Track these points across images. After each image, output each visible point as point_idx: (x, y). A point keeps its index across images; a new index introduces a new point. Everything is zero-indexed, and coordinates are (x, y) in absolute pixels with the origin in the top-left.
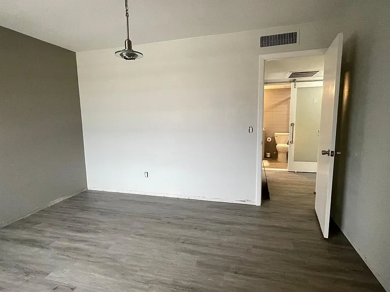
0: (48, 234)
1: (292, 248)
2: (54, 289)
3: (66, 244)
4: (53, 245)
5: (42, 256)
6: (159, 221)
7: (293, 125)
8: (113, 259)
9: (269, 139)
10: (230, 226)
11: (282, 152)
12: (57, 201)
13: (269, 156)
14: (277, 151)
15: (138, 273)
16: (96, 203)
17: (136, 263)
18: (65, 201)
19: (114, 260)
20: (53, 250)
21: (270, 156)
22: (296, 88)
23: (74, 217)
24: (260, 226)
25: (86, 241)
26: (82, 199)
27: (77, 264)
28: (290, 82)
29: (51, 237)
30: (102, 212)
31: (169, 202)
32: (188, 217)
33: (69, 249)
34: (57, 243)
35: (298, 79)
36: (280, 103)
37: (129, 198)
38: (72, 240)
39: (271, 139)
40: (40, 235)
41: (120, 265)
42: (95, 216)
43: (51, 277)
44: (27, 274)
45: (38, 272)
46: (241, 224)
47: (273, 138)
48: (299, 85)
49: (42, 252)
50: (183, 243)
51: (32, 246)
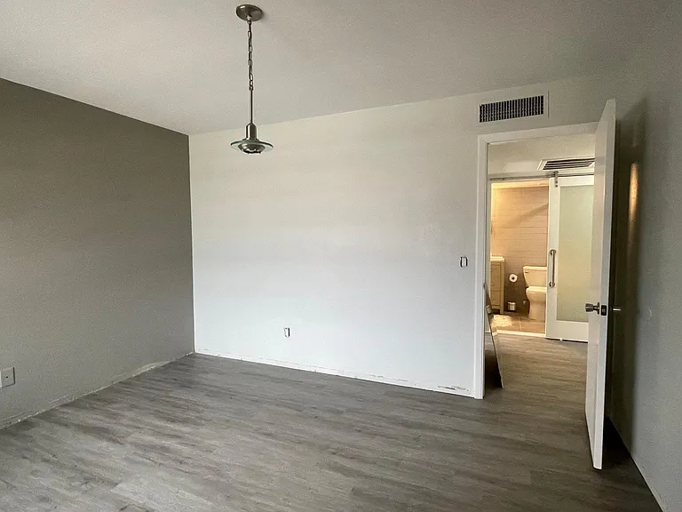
0: (125, 421)
1: (528, 481)
2: (122, 509)
3: (149, 439)
4: (129, 439)
5: (113, 455)
6: (300, 413)
7: (553, 253)
8: (217, 470)
9: (514, 278)
10: (419, 432)
11: (538, 303)
12: (147, 368)
13: (513, 308)
14: (528, 300)
15: (252, 498)
16: (204, 376)
17: (252, 481)
18: (157, 370)
19: (218, 472)
20: (129, 446)
21: (516, 307)
22: (559, 188)
23: (167, 397)
24: (474, 436)
25: (180, 437)
26: (183, 367)
27: (161, 473)
28: (548, 176)
29: (128, 426)
30: (211, 391)
31: (321, 382)
32: (350, 410)
33: (153, 447)
34: (136, 436)
35: (561, 171)
36: (534, 213)
37: (258, 371)
38: (158, 433)
39: (516, 277)
40: (114, 422)
41: (225, 480)
42: (199, 398)
43: (121, 489)
44: (87, 481)
45: (103, 481)
46: (442, 430)
47: (521, 276)
48: (563, 181)
49: (113, 448)
50: (334, 454)
51: (100, 438)
